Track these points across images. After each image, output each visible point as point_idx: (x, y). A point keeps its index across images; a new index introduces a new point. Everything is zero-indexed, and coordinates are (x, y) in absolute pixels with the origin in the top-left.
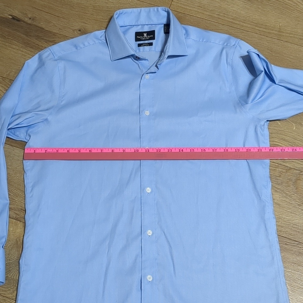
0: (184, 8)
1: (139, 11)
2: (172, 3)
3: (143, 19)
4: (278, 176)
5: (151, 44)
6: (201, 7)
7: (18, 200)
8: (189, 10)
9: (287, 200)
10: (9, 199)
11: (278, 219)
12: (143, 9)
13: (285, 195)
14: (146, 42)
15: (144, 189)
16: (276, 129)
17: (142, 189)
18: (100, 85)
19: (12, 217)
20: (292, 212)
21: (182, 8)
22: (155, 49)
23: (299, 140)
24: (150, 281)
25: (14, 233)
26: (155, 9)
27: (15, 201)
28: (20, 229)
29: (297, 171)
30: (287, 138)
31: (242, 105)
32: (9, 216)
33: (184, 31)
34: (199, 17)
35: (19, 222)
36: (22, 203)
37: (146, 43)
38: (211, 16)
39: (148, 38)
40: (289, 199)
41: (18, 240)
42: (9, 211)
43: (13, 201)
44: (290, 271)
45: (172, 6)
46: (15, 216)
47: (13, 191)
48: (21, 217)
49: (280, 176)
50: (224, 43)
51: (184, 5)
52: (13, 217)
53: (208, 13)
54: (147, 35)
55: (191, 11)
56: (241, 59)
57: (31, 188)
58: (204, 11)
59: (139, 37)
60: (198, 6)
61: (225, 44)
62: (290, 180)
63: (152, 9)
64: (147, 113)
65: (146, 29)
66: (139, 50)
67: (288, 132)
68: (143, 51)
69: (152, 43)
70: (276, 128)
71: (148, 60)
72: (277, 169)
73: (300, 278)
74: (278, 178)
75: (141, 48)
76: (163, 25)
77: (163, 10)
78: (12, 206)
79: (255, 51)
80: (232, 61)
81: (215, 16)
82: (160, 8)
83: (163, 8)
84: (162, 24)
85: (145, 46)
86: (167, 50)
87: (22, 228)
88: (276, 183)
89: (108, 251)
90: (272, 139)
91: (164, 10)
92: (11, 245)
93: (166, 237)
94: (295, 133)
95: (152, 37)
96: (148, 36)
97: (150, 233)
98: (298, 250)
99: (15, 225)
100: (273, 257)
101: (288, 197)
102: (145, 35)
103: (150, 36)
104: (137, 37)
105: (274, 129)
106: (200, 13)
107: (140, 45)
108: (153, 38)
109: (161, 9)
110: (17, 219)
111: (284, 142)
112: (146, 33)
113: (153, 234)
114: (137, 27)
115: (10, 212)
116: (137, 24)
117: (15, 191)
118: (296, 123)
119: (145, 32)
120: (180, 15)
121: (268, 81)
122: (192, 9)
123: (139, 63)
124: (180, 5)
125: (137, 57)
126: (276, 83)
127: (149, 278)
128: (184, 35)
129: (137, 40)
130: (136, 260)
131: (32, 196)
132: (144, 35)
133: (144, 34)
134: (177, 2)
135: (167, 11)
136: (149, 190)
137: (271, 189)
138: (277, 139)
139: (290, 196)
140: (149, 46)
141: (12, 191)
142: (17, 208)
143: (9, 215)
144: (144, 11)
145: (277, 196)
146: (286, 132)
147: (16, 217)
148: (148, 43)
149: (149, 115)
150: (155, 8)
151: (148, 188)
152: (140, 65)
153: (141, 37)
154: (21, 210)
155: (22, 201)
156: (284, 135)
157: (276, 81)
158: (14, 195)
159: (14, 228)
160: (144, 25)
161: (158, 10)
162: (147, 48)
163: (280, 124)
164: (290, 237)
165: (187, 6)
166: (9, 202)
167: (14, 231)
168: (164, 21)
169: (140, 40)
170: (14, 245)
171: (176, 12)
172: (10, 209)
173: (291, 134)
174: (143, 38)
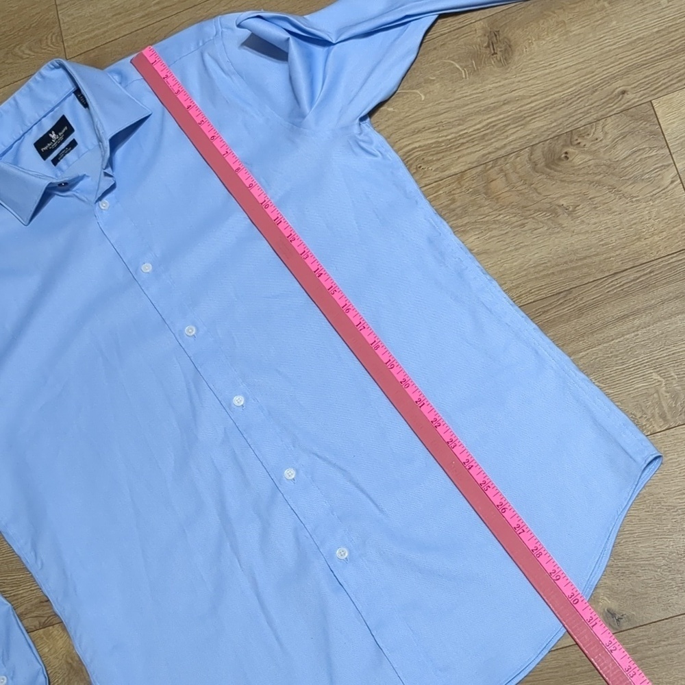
0: (92, 38)
1: (12, 102)
2: (66, 45)
3: (31, 112)
4: (451, 204)
5: (73, 144)
6: (119, 14)
7: (24, 591)
8: (102, 34)
9: (495, 233)
10: (8, 601)
11: (500, 279)
12: (16, 94)
13: (484, 227)
14: (63, 145)
15: (230, 405)
16: (392, 125)
17: (227, 406)
18: (32, 283)
19: (33, 627)
20: (518, 247)
21: (88, 39)
22: (87, 147)
23: (444, 111)
24: (346, 558)
25: (55, 652)
26: (38, 78)
27: (19, 596)
28: (61, 638)
29: (479, 169)
30: (420, 125)
31: (299, 125)
32: (27, 631)
33: (117, 78)
34: (127, 32)
35: (51, 628)
36: (34, 590)
37: (65, 149)
38: (147, 15)
39: (61, 138)
40: (495, 229)
41: (70, 661)
42: (21, 621)
43: (17, 599)
44: (584, 353)
45: (67, 50)
46: (37, 623)
47: (5, 581)
48: (50, 617)
49: (453, 201)
50: (198, 44)
51: (87, 33)
52: (35, 627)
53: (138, 15)
54: (57, 133)
55: (106, 34)
56: (244, 49)
57: (33, 554)
58: (129, 15)
59: (46, 148)
60: (113, 16)
61: (201, 44)
62: (476, 192)
63: (31, 82)
64: (147, 268)
65: (48, 124)
66: (61, 169)
67: (417, 111)
68: (69, 166)
69: (74, 140)
70: (390, 122)
71: (87, 174)
72: (441, 192)
73: (611, 353)
74: (452, 206)
75: (61, 163)
76: (73, 94)
77: (52, 69)
78: (21, 610)
79: (249, 14)
80: (232, 64)
81: (153, 9)
82: (43, 71)
83: (48, 66)
84: (69, 95)
85: (67, 155)
86: (101, 132)
87: (62, 634)
88: (455, 218)
89: (239, 561)
90: (397, 146)
91: (52, 66)
92: (64, 679)
93: (325, 460)
94: (430, 105)
95: (66, 131)
96: (60, 134)
97: (290, 474)
98: (573, 306)
99: (47, 639)
100: (535, 350)
101: (494, 226)
102: (53, 136)
103: (63, 131)
104: (42, 150)
105: (388, 127)
106: (125, 24)
107: (55, 161)
108: (71, 130)
109: (47, 70)
110: (44, 626)
111: (420, 135)
112: (53, 132)
113: (297, 471)
114: (31, 133)
115: (25, 621)
116: (26, 129)
117: (9, 578)
118: (418, 86)
119: (50, 132)
120: (92, 55)
121: (319, 51)
122: (105, 29)
123: (75, 193)
124: (80, 39)
125: (60, 185)
126: (334, 42)
127: (342, 553)
128: (119, 85)
129: (44, 155)
130: (297, 539)
131: (42, 564)
132: (51, 138)
133: (50, 135)
134: (72, 38)
135: (58, 65)
136: (238, 400)
137: (455, 235)
138: (404, 140)
139: (495, 222)
140: (72, 151)
141: (4, 583)
142: (32, 605)
143: (25, 627)
144: (21, 96)
145: (472, 238)
146: (413, 116)
147: (40, 623)
148: (68, 146)
149: (154, 270)
150: (36, 76)
151: (236, 398)
152: (77, 195)
153: (49, 145)
154: (42, 604)
155: (33, 588)
156: (413, 122)
157: (330, 40)
158: (13, 587)
159: (49, 646)
160: (40, 120)
161: (43, 77)
162: (71, 156)
163: (391, 109)
164: (544, 293)
165: (93, 30)
166: (10, 605)
167: (52, 651)
168: (70, 87)
169: (50, 151)
170: (69, 674)
171: (83, 56)
172: (21, 617)
173: (425, 111)
174: (53, 143)
